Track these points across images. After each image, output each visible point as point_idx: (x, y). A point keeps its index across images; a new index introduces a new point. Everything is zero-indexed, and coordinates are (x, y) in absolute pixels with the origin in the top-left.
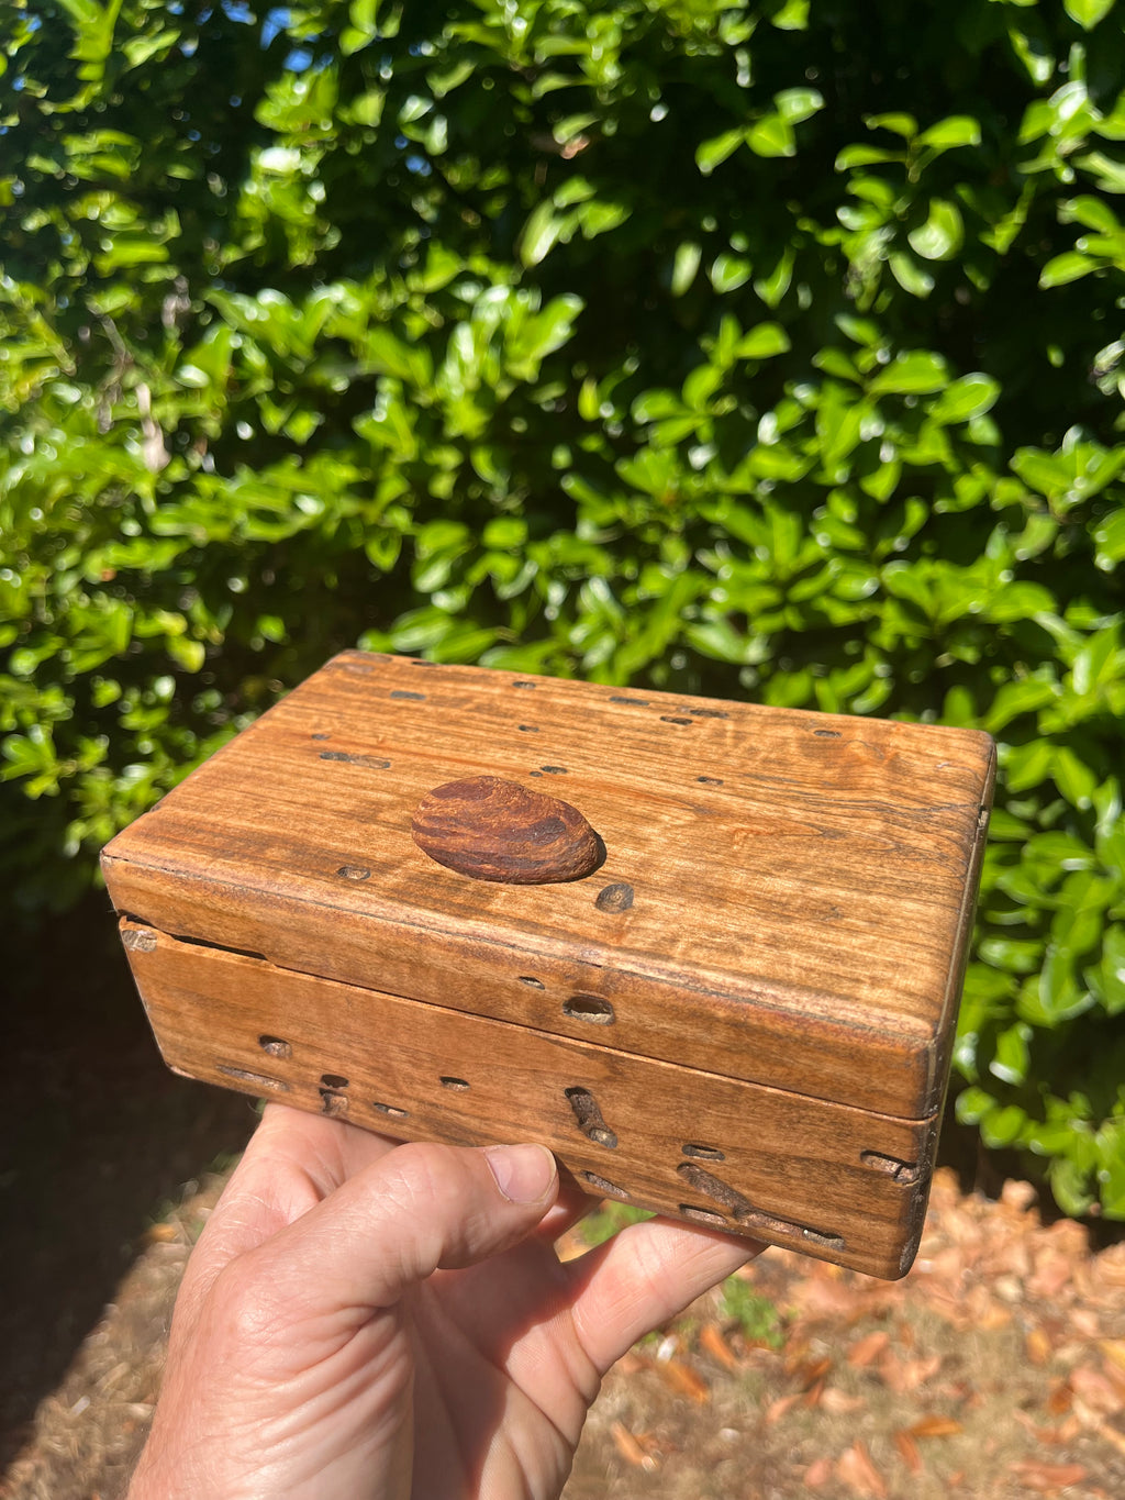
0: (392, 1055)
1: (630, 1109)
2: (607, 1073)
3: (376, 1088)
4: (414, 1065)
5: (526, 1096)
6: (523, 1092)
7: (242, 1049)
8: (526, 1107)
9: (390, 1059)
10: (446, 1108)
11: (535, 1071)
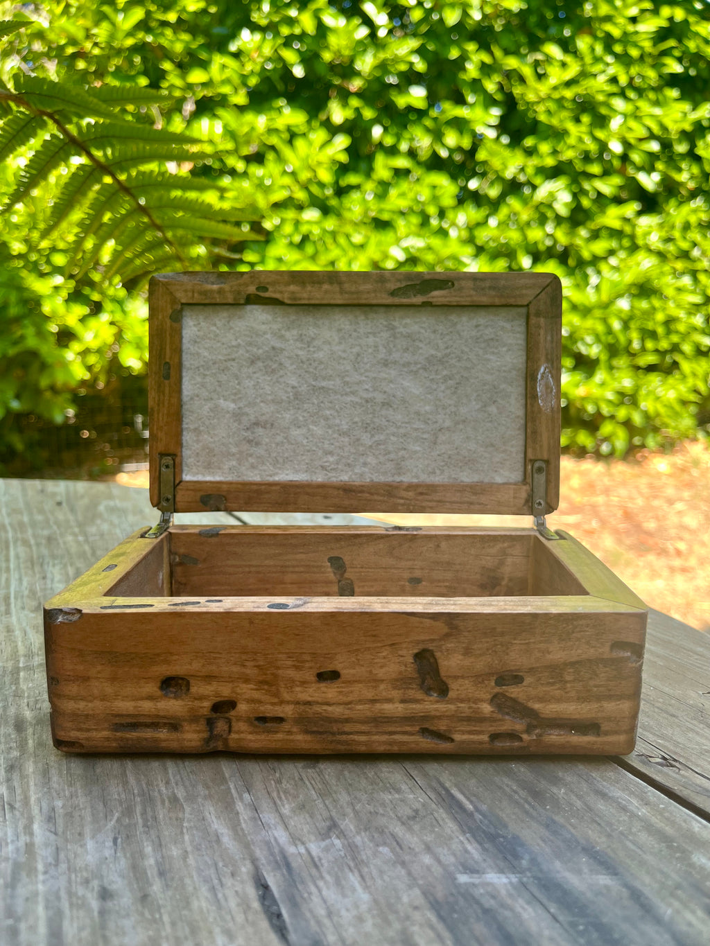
0: (279, 663)
1: (460, 657)
2: (446, 630)
3: (260, 702)
4: (297, 668)
5: (384, 670)
6: (381, 667)
7: (142, 699)
8: (382, 681)
9: (278, 668)
10: (318, 703)
11: (393, 644)
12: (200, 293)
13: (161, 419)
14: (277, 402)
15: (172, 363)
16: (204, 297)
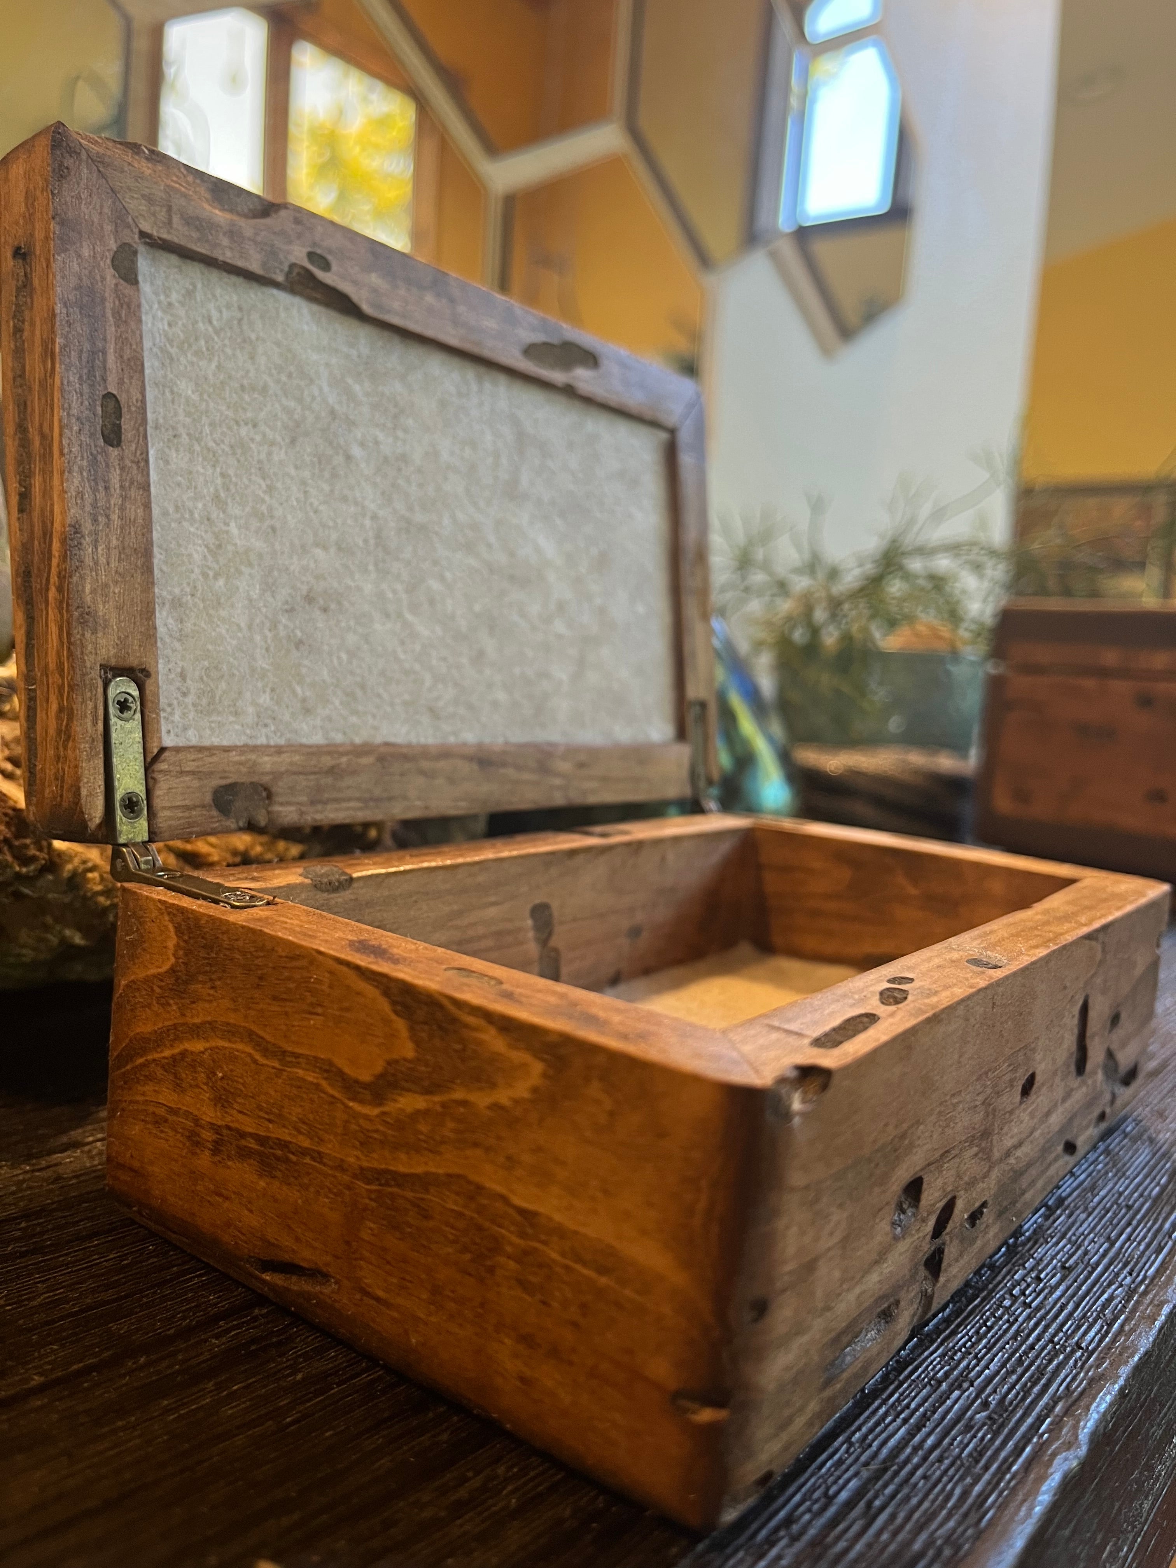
12: (189, 221)
13: (103, 560)
14: (342, 548)
15: (122, 399)
16: (195, 235)
